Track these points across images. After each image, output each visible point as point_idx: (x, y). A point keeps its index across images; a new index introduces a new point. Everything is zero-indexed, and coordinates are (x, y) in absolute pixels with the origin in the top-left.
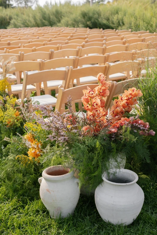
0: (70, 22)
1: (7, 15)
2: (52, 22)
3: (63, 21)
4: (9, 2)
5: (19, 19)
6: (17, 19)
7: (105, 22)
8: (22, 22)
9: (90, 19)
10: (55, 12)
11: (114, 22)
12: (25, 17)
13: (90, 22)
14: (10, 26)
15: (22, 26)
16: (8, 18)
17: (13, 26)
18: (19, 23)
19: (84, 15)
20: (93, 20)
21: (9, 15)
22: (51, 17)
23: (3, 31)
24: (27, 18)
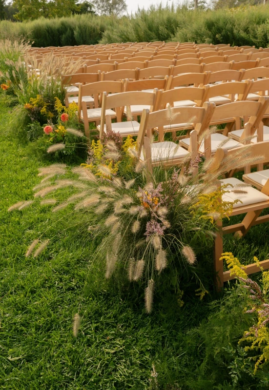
0: (189, 35)
1: (97, 24)
2: (161, 35)
3: (179, 33)
4: (91, 9)
5: (115, 30)
6: (112, 30)
7: (243, 34)
8: (119, 34)
9: (219, 30)
10: (166, 22)
11: (258, 36)
12: (122, 27)
13: (220, 35)
14: (103, 40)
15: (119, 39)
16: (99, 28)
17: (107, 40)
18: (115, 36)
19: (210, 25)
20: (223, 33)
21: (99, 25)
22: (161, 28)
23: (97, 47)
24: (125, 29)
